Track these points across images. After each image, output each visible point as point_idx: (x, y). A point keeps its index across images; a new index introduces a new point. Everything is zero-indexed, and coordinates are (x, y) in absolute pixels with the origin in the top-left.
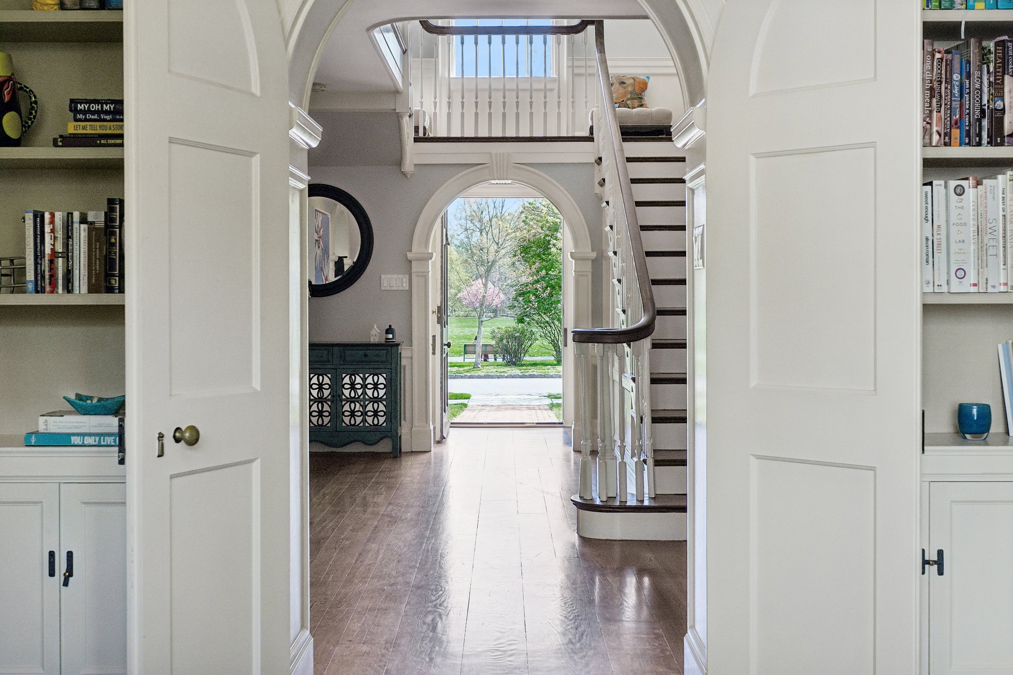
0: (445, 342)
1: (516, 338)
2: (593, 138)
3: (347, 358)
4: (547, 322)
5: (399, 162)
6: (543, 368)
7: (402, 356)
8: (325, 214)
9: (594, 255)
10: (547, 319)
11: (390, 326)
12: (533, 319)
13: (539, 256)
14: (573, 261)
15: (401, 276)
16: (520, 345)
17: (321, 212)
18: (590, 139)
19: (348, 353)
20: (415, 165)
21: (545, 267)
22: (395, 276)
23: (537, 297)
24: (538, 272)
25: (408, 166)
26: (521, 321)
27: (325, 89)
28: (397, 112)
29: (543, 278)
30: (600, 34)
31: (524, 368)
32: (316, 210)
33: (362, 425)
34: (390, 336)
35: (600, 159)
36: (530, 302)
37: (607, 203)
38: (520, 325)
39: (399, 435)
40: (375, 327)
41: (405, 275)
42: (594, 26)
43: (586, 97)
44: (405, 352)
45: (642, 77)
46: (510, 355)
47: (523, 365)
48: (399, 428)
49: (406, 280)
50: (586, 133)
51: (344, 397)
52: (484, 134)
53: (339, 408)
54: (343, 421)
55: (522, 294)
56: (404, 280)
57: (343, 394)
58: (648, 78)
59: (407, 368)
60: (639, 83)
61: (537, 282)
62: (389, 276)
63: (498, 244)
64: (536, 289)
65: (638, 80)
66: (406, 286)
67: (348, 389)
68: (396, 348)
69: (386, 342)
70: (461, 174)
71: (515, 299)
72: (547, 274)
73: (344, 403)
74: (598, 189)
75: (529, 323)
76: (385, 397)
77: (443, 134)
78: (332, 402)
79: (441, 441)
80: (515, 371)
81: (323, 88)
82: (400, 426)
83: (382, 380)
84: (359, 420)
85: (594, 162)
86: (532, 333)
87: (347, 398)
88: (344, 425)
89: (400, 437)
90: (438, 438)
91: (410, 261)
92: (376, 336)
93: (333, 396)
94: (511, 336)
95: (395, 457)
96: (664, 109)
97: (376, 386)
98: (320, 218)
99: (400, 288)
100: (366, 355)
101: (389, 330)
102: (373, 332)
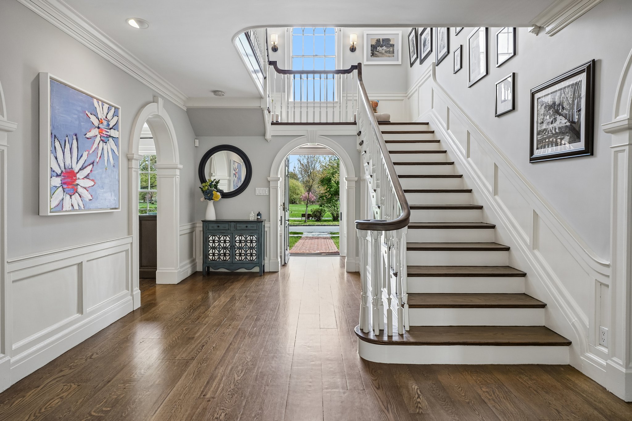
0: (287, 219)
1: (319, 212)
2: (356, 123)
3: (238, 228)
4: (330, 207)
5: (264, 135)
6: (329, 222)
7: (265, 226)
8: (240, 163)
9: (356, 179)
10: (330, 205)
11: (259, 212)
12: (325, 206)
13: (327, 184)
14: (347, 182)
15: (265, 189)
16: (320, 214)
17: (237, 162)
18: (355, 123)
19: (238, 225)
20: (272, 136)
21: (329, 188)
22: (262, 189)
23: (326, 198)
24: (327, 189)
25: (268, 136)
26: (321, 206)
27: (224, 94)
28: (261, 107)
29: (328, 191)
30: (360, 73)
31: (322, 222)
32: (234, 161)
33: (245, 260)
34: (259, 217)
35: (360, 132)
36: (324, 199)
37: (365, 152)
38: (321, 208)
39: (263, 264)
40: (252, 213)
41: (267, 188)
42: (357, 70)
43: (353, 104)
44: (267, 225)
45: (376, 101)
46: (317, 218)
47: (321, 221)
48: (263, 261)
49: (267, 189)
50: (352, 121)
51: (236, 247)
52: (304, 121)
53: (234, 252)
54: (236, 258)
55: (321, 197)
56: (266, 190)
57: (236, 245)
58: (378, 101)
59: (267, 232)
60: (374, 103)
61: (326, 193)
62: (259, 189)
63: (313, 180)
64: (326, 195)
65: (374, 102)
66: (267, 193)
67: (238, 243)
68: (261, 223)
69: (257, 220)
70: (292, 141)
71: (319, 199)
72: (330, 190)
73: (236, 249)
74: (358, 147)
75: (323, 207)
76: (256, 247)
77: (285, 121)
78: (230, 249)
79: (285, 265)
80: (319, 223)
81: (223, 94)
82: (264, 260)
83: (254, 238)
84: (243, 258)
85: (357, 134)
86: (325, 210)
87: (238, 247)
88: (236, 260)
89: (264, 266)
90: (283, 264)
91: (269, 182)
92: (252, 217)
93: (231, 246)
94: (317, 211)
95: (261, 276)
96: (387, 114)
97: (251, 241)
98: (236, 164)
99: (264, 194)
100: (247, 227)
101: (259, 214)
102: (251, 215)
